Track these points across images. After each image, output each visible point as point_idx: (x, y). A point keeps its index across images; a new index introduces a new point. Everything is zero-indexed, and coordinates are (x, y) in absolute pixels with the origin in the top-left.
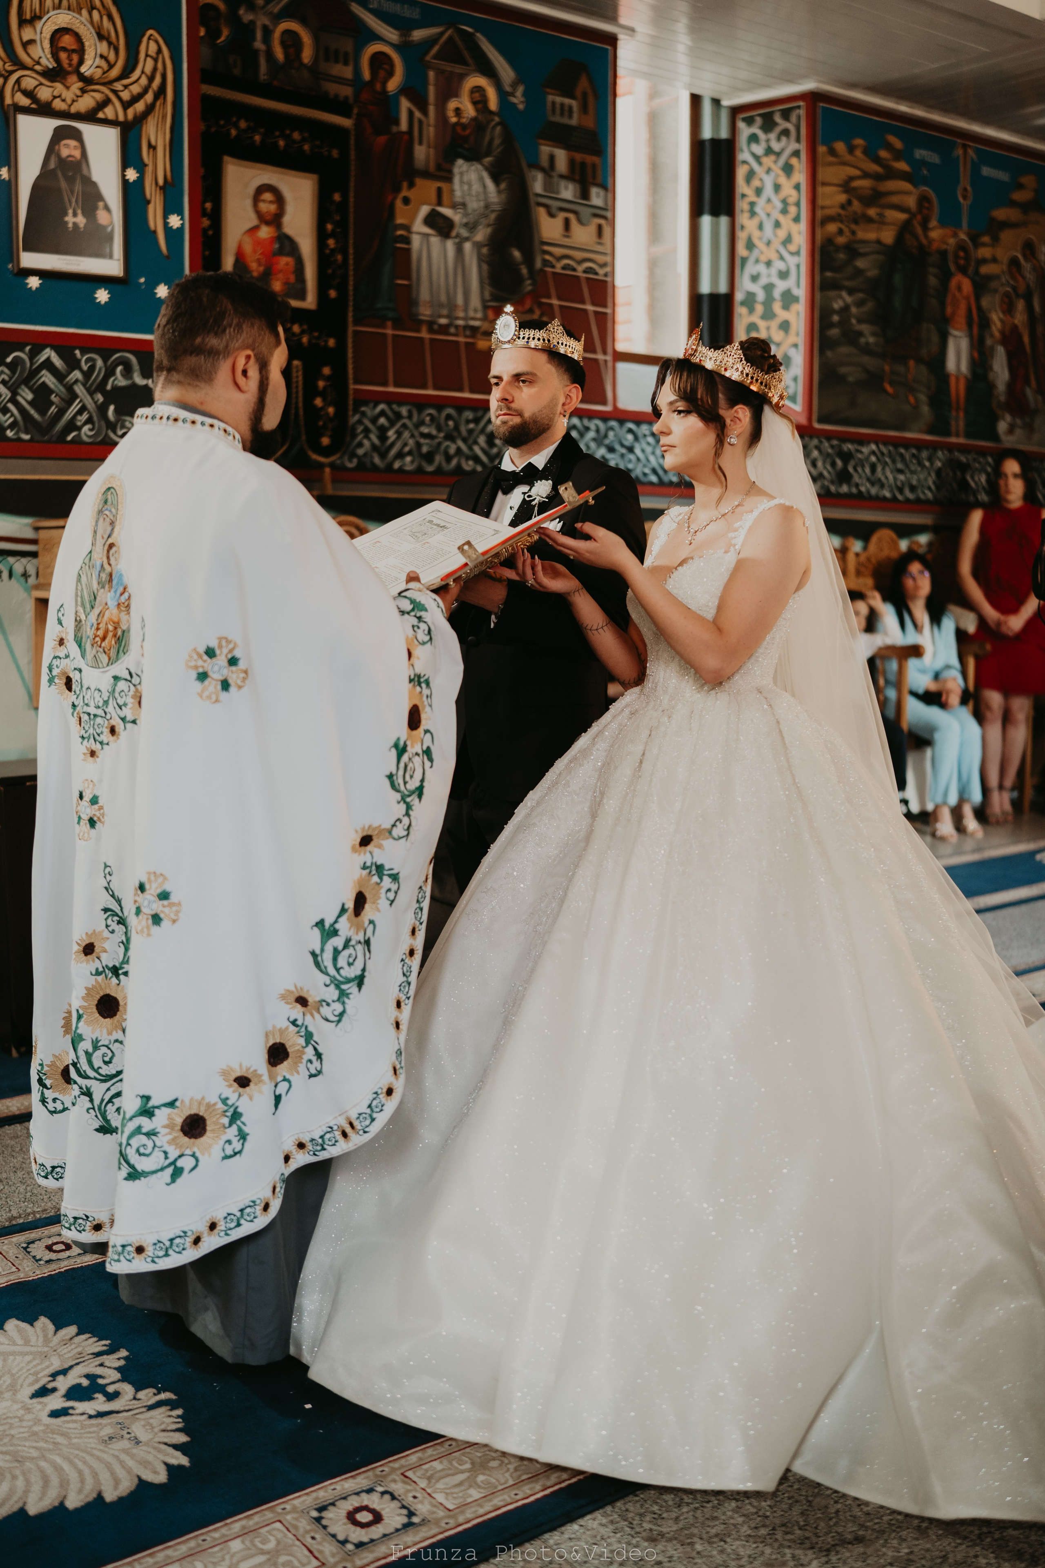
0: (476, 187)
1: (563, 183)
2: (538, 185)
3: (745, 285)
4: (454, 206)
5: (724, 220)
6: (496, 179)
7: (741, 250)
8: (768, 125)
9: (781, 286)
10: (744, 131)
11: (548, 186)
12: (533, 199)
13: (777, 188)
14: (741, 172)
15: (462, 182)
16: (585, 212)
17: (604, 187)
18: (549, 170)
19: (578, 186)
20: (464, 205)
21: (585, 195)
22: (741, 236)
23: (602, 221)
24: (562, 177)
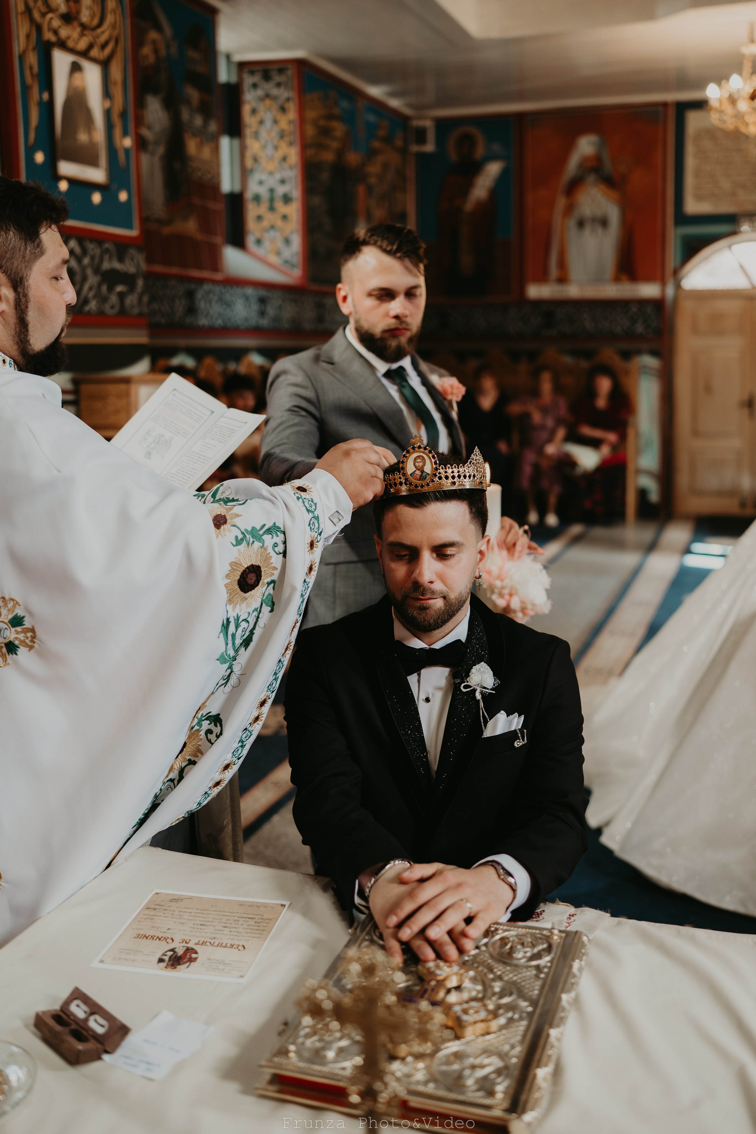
0: (159, 114)
1: (196, 115)
3: (253, 188)
4: (149, 128)
5: (236, 142)
6: (168, 109)
7: (249, 163)
8: (267, 76)
9: (281, 190)
10: (248, 80)
11: (190, 117)
12: (181, 126)
13: (275, 122)
14: (246, 109)
15: (151, 110)
18: (190, 105)
20: (152, 128)
22: (249, 154)
24: (196, 110)
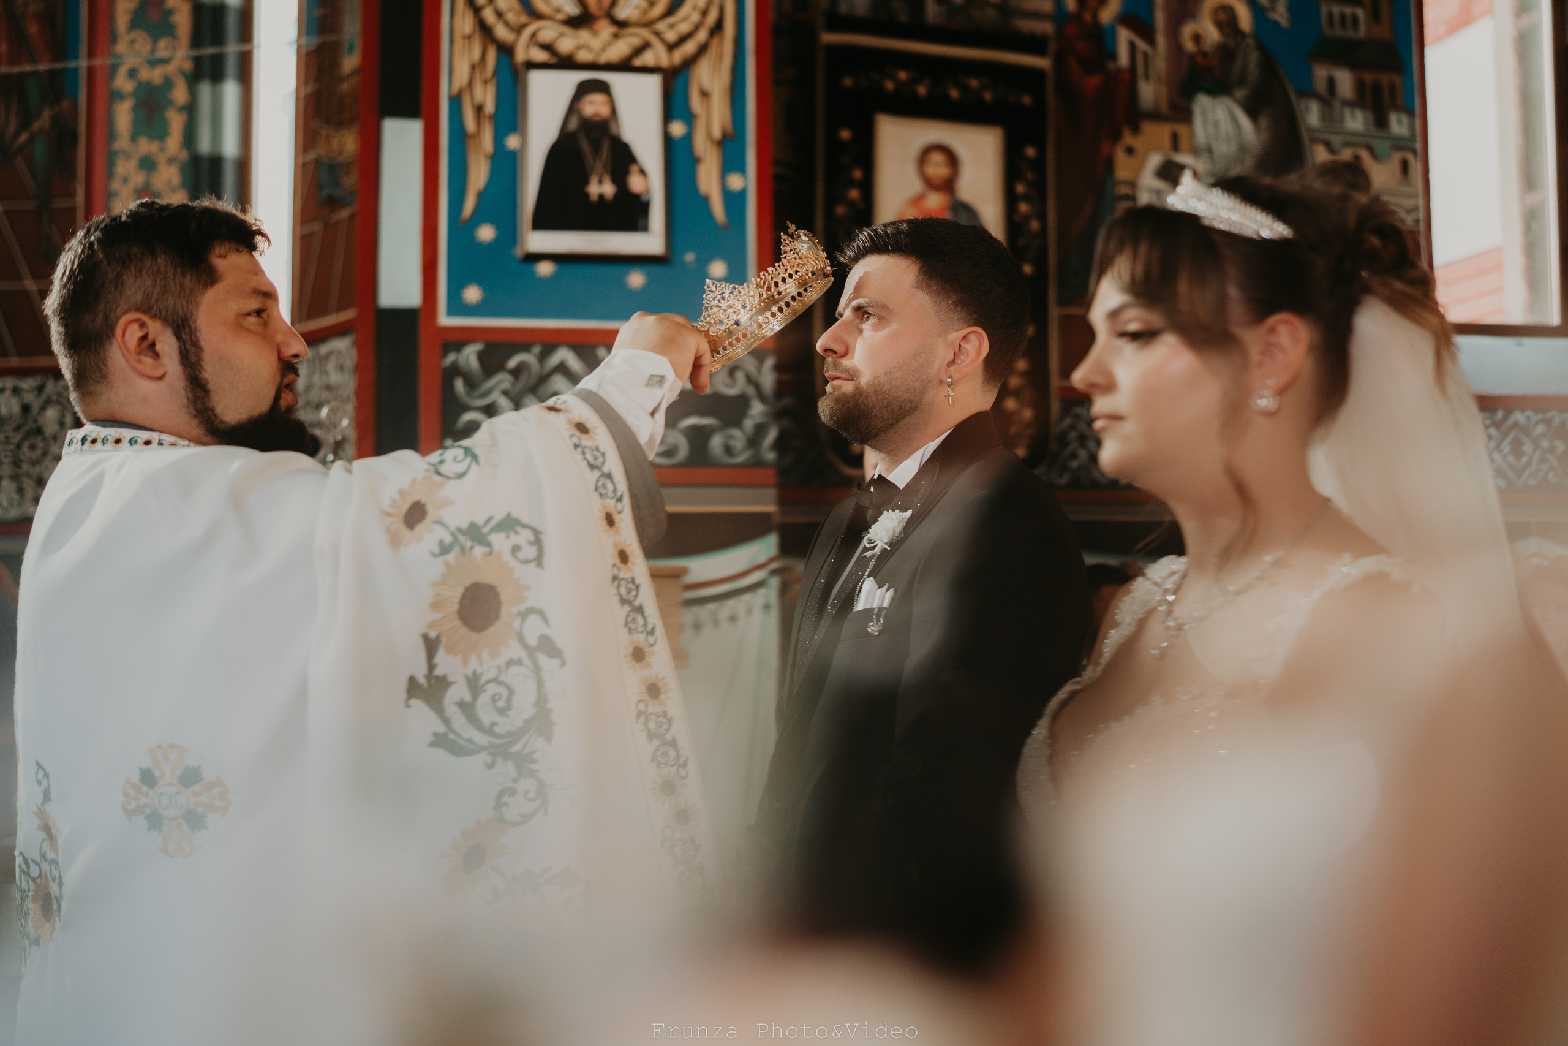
0: (1226, 126)
1: (1347, 112)
2: (1312, 115)
4: (1195, 152)
6: (1253, 113)
11: (1328, 116)
12: (1305, 134)
15: (1205, 122)
16: (1380, 145)
17: (1411, 113)
18: (1328, 97)
19: (1370, 116)
20: (1210, 151)
21: (1381, 122)
23: (1410, 157)
24: (1346, 103)
